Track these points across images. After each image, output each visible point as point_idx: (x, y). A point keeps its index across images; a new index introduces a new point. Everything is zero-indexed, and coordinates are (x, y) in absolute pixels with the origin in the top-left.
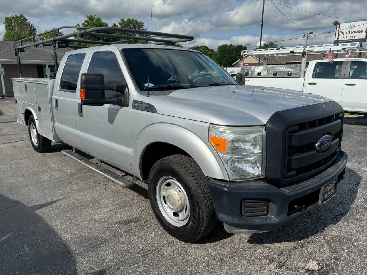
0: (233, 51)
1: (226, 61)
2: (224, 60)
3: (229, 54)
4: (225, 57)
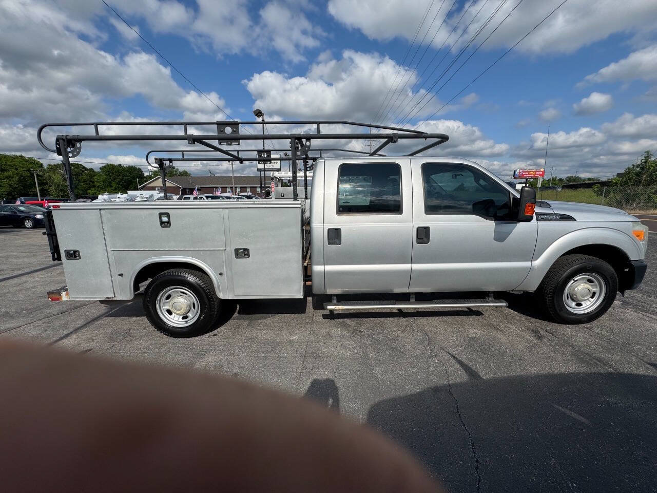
0: (126, 173)
1: (119, 184)
2: (113, 182)
3: (120, 175)
4: (115, 179)
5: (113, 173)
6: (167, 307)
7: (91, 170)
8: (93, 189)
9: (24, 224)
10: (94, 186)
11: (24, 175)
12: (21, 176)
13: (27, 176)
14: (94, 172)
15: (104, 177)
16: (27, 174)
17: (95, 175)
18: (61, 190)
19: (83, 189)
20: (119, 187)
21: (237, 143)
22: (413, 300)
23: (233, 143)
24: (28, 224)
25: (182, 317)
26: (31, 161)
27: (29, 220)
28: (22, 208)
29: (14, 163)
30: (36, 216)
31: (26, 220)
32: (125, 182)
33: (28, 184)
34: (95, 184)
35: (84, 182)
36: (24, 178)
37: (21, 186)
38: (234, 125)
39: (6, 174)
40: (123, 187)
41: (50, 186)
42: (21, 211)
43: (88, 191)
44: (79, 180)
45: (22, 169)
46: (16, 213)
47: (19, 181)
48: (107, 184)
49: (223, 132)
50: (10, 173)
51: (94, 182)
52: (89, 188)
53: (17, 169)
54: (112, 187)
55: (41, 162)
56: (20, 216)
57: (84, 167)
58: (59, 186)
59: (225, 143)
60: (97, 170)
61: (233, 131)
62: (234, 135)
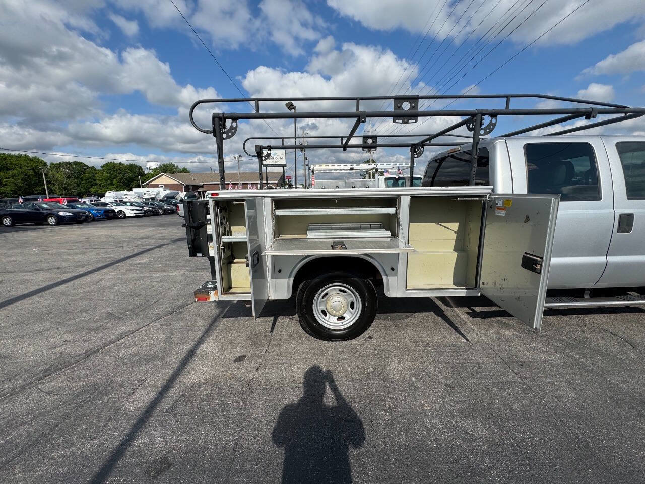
0: (127, 171)
1: (120, 182)
2: (115, 180)
3: (121, 173)
4: (116, 176)
5: (114, 171)
6: (322, 307)
7: (93, 168)
8: (95, 187)
9: (47, 221)
10: (96, 184)
11: (28, 174)
12: (26, 175)
13: (31, 175)
14: (95, 170)
15: (106, 175)
16: (31, 172)
17: (96, 174)
18: (65, 189)
19: (85, 187)
20: (120, 185)
21: (414, 121)
22: (586, 297)
23: (410, 121)
24: (52, 221)
25: (337, 317)
26: (36, 160)
27: (52, 217)
28: (45, 206)
29: (18, 162)
30: (59, 213)
31: (49, 217)
32: (126, 179)
33: (33, 182)
34: (97, 182)
35: (86, 180)
36: (29, 176)
37: (25, 184)
38: (414, 99)
39: (11, 173)
40: (124, 185)
41: (54, 184)
42: (44, 209)
43: (90, 189)
44: (81, 179)
45: (26, 168)
46: (38, 210)
47: (24, 180)
48: (109, 182)
49: (400, 107)
50: (15, 172)
51: (95, 180)
52: (91, 186)
53: (21, 168)
54: (114, 185)
55: (45, 161)
56: (44, 213)
57: (86, 166)
58: (62, 184)
59: (401, 121)
60: (98, 168)
61: (412, 108)
62: (413, 111)
